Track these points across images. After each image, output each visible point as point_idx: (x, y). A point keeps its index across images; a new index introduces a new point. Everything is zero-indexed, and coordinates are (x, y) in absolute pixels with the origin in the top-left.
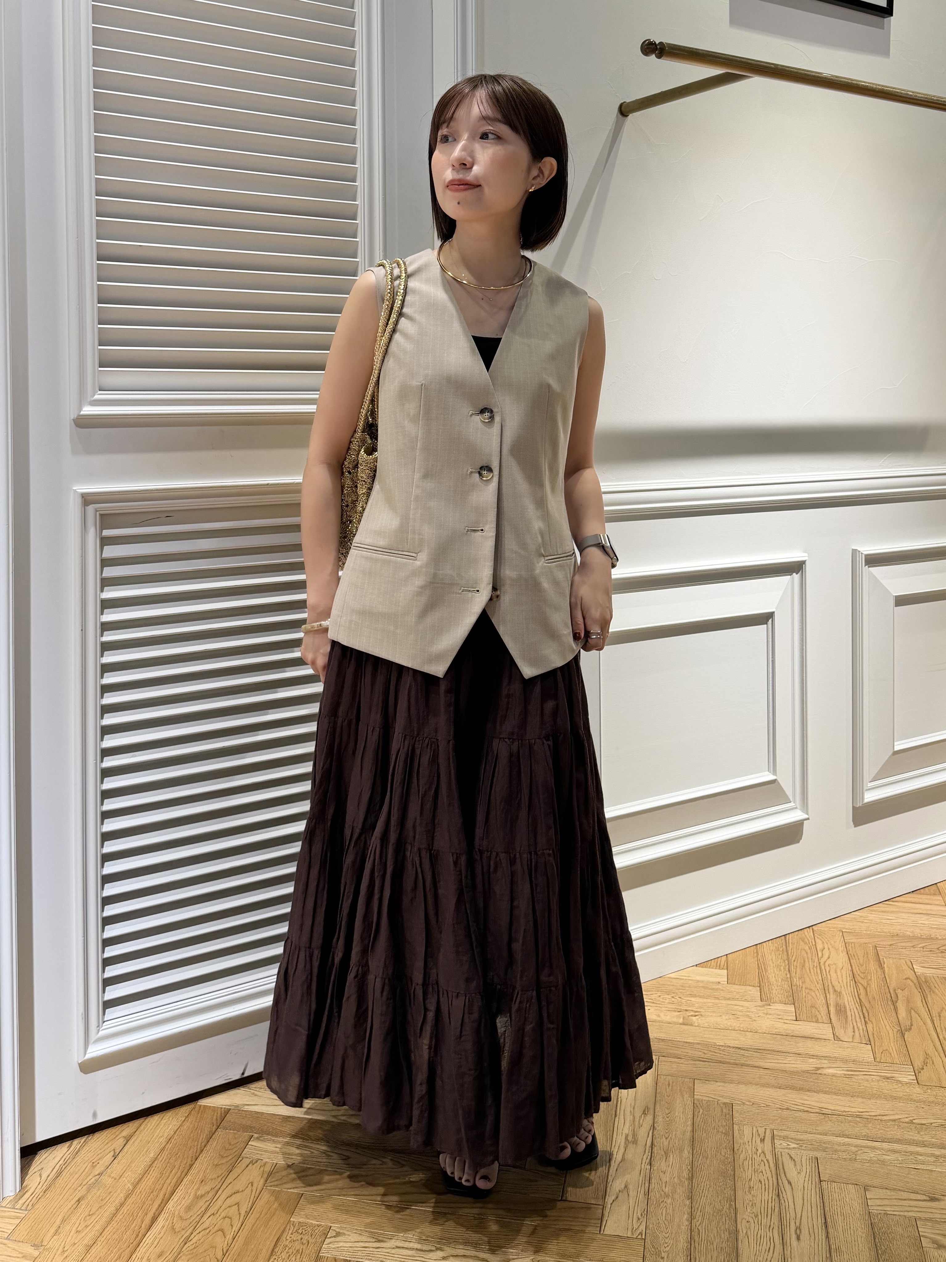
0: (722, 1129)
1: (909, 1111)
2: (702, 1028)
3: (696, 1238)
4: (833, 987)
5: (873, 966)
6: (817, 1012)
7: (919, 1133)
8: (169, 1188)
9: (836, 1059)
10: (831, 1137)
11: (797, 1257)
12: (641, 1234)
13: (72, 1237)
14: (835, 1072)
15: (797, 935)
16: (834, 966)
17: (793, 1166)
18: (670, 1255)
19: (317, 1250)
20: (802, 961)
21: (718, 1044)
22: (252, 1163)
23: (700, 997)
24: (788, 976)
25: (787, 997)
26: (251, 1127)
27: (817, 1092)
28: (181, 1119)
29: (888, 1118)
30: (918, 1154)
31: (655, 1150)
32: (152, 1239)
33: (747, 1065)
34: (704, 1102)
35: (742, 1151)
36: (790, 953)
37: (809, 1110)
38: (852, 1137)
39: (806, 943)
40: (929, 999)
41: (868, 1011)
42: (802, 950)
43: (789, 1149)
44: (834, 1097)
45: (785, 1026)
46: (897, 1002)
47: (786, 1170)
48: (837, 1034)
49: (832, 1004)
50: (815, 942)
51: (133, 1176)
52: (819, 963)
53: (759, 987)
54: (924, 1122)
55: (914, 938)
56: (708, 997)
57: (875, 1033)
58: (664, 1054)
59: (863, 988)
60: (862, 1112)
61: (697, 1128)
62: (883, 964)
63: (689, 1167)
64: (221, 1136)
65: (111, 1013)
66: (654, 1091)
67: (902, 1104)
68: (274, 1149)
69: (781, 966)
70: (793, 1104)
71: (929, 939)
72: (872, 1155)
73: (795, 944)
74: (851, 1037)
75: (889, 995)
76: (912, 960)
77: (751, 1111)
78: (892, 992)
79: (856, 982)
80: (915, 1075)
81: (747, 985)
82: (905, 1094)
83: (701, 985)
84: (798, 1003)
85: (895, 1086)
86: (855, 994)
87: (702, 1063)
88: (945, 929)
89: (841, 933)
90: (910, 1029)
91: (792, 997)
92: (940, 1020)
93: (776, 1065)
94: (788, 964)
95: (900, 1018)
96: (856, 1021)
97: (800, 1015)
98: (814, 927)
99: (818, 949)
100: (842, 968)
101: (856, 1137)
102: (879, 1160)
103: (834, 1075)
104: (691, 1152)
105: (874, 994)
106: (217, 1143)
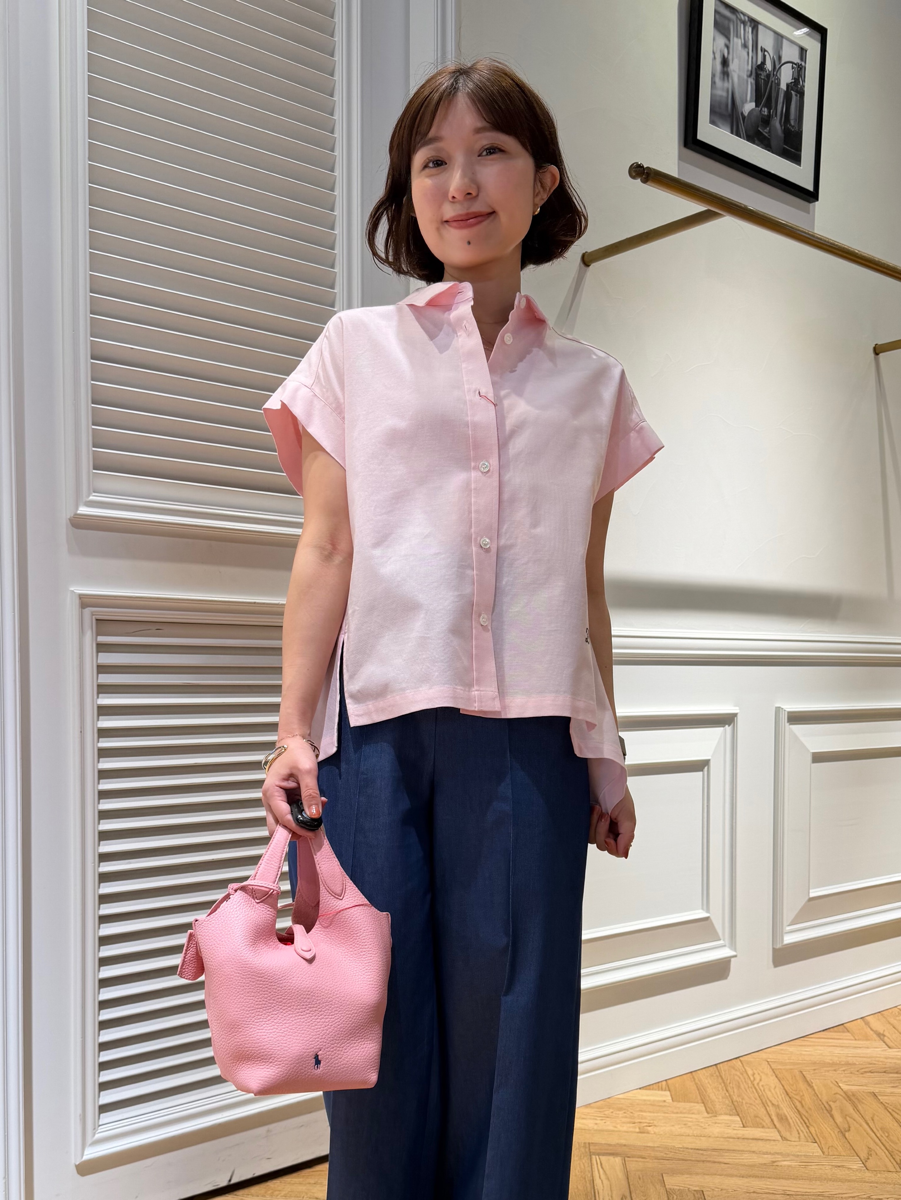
1: (865, 1190)
2: (658, 1136)
4: (771, 1101)
5: (802, 1086)
6: (761, 1121)
9: (788, 1155)
14: (790, 1164)
15: (726, 1064)
16: (767, 1086)
20: (737, 1084)
21: (676, 1146)
23: (650, 1112)
24: (727, 1094)
25: (730, 1110)
27: (776, 1178)
29: (848, 1196)
33: (708, 1161)
34: (676, 1191)
36: (723, 1077)
37: (774, 1192)
39: (736, 1070)
40: (860, 1108)
41: (807, 1118)
42: (734, 1075)
44: (795, 1182)
45: (735, 1132)
46: (831, 1110)
48: (784, 1136)
49: (773, 1114)
50: (745, 1069)
52: (753, 1084)
53: (703, 1103)
54: (880, 1197)
55: (833, 1064)
56: (657, 1112)
57: (818, 1134)
58: (628, 1156)
59: (797, 1102)
60: (823, 1192)
62: (811, 1083)
65: (106, 1117)
66: (627, 1182)
67: (857, 1185)
69: (718, 1087)
70: (757, 1188)
71: (847, 1064)
73: (726, 1070)
74: (797, 1137)
75: (823, 1107)
76: (837, 1080)
78: (825, 1104)
79: (790, 1098)
80: (863, 1163)
81: (692, 1102)
82: (858, 1177)
83: (648, 1103)
84: (742, 1114)
85: (847, 1172)
86: (792, 1106)
87: (664, 1161)
88: (860, 1057)
89: (767, 1063)
90: (849, 1130)
91: (736, 1109)
92: (874, 1123)
93: (734, 1160)
94: (725, 1085)
95: (838, 1122)
96: (799, 1126)
97: (746, 1123)
98: (741, 1058)
99: (750, 1075)
100: (775, 1087)
103: (789, 1166)
105: (809, 1106)
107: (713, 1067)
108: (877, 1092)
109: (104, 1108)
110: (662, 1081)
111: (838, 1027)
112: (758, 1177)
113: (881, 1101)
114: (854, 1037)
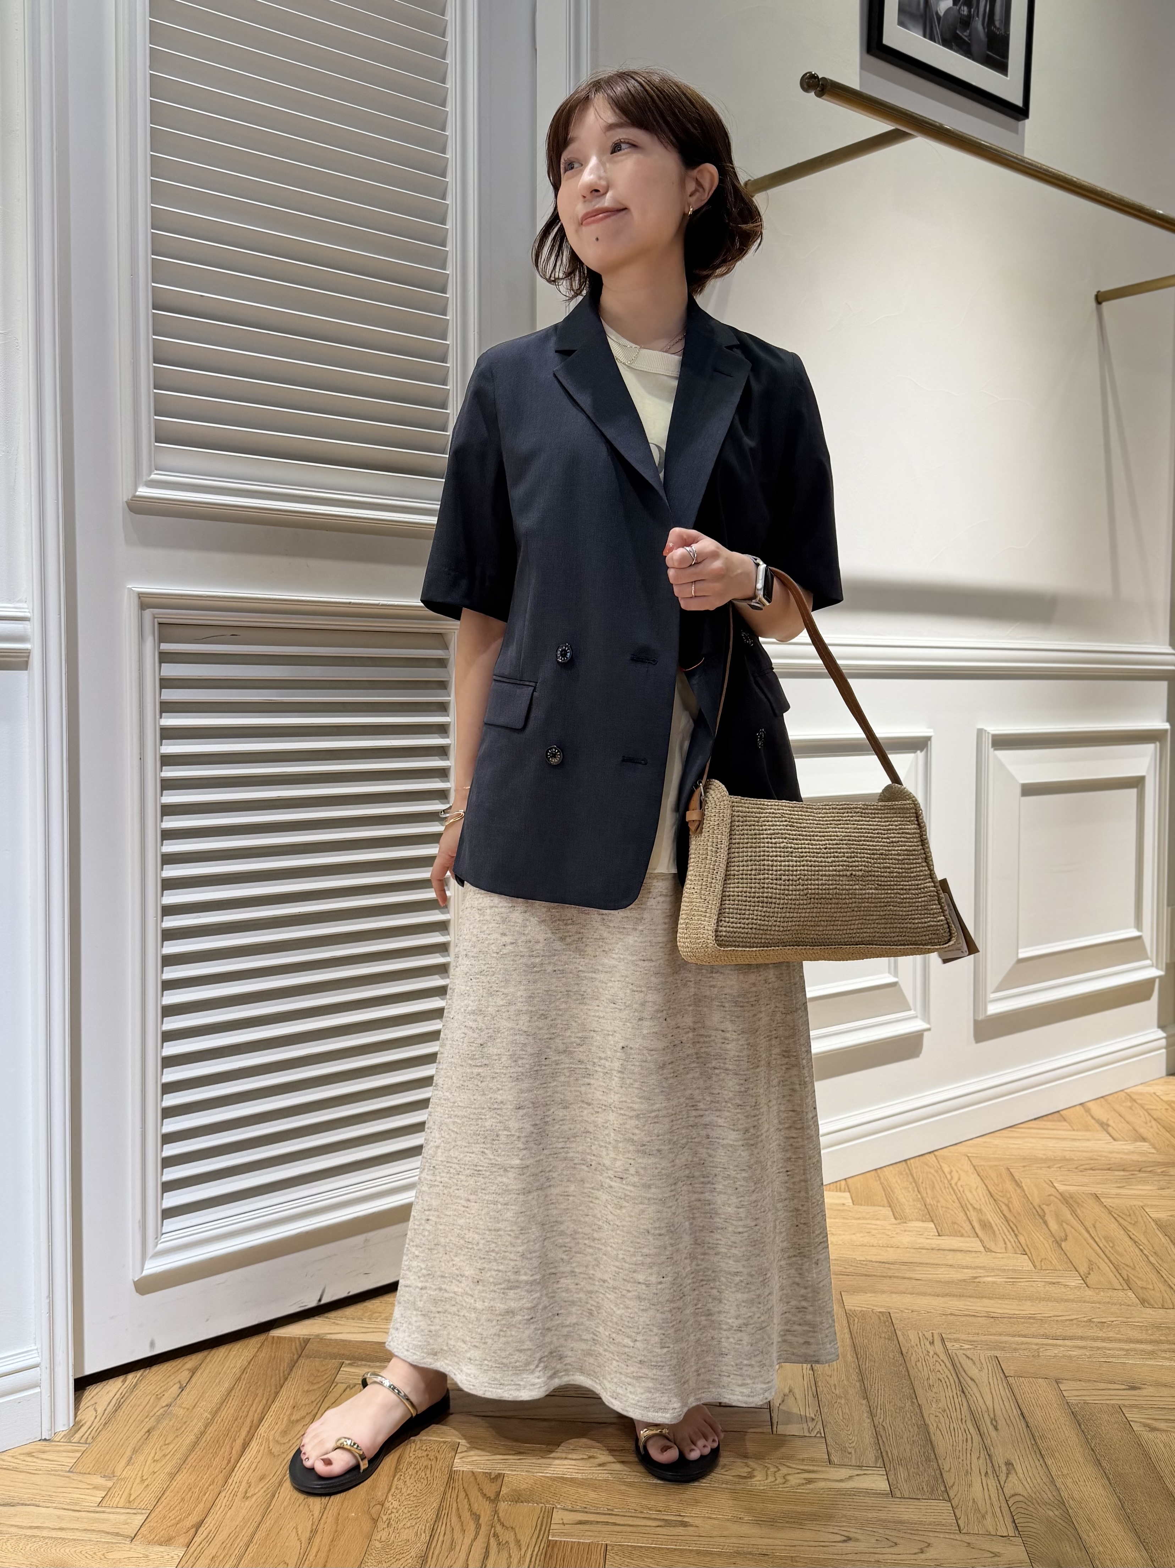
0: (884, 1334)
1: (1086, 1311)
3: (882, 1433)
4: (971, 1205)
5: (1009, 1186)
6: (961, 1228)
7: (1101, 1330)
8: (256, 1415)
9: (993, 1269)
10: (1007, 1337)
11: (999, 1445)
12: (819, 1432)
13: (150, 1465)
14: (996, 1280)
15: (919, 1160)
16: (967, 1186)
17: (972, 1364)
18: (858, 1450)
19: (449, 1464)
20: (931, 1183)
21: (858, 1259)
24: (919, 1196)
25: (923, 1215)
26: (339, 1355)
27: (979, 1298)
28: (252, 1351)
29: (1064, 1319)
30: (1105, 1348)
32: (247, 1465)
33: (897, 1277)
34: (858, 1313)
35: (912, 1354)
36: (915, 1175)
37: (977, 1314)
38: (1029, 1336)
39: (930, 1167)
40: (1079, 1211)
41: (1015, 1224)
42: (928, 1173)
43: (964, 1349)
44: (1000, 1302)
45: (928, 1241)
46: (1044, 1216)
47: (965, 1369)
48: (988, 1246)
49: (974, 1220)
50: (941, 1165)
51: (209, 1405)
52: (951, 1184)
53: (890, 1206)
54: (1104, 1320)
55: (1046, 1160)
56: (835, 1217)
57: (1029, 1244)
59: (1005, 1206)
60: (1035, 1314)
62: (1020, 1183)
63: (857, 1371)
64: (306, 1364)
65: (171, 1223)
67: (1076, 1305)
69: (909, 1188)
70: (956, 1310)
71: (1064, 1162)
72: (1056, 1352)
73: (919, 1167)
74: (1004, 1248)
75: (1034, 1209)
76: (1051, 1179)
77: (912, 1318)
78: (1037, 1208)
79: (995, 1200)
80: (1083, 1279)
81: (876, 1205)
82: (1078, 1296)
84: (937, 1220)
85: (1064, 1290)
86: (998, 1211)
87: (843, 1276)
88: (1078, 1151)
89: (968, 1158)
90: (1066, 1239)
91: (929, 1215)
92: (1098, 1232)
93: (928, 1276)
94: (916, 1186)
95: (1052, 1230)
96: (1005, 1233)
97: (942, 1231)
98: (936, 1153)
99: (946, 1172)
100: (977, 1188)
101: (1034, 1336)
102: (1064, 1356)
103: (994, 1283)
104: (855, 1355)
105: (1019, 1211)
106: (302, 1370)
107: (902, 1162)
108: (1100, 1194)
109: (169, 1213)
110: (840, 1181)
111: (1053, 1115)
112: (957, 1296)
113: (1105, 1204)
114: (1072, 1127)
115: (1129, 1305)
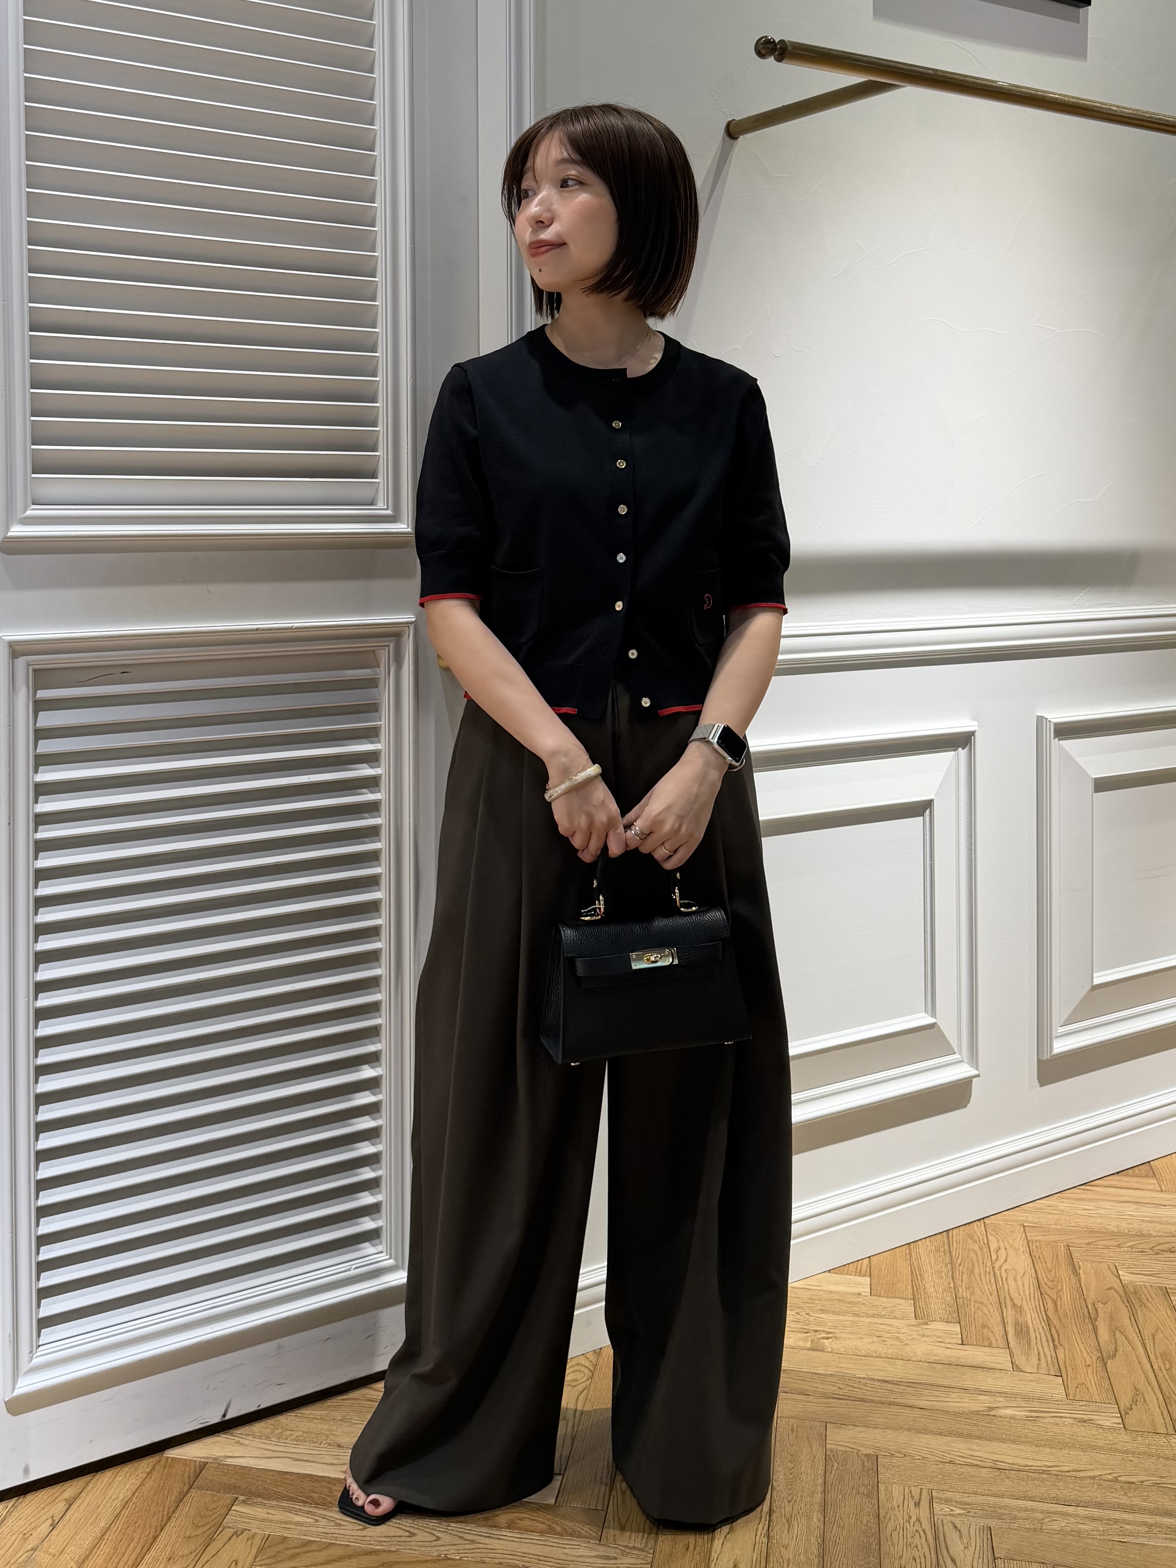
0: (863, 1488)
1: (1113, 1465)
2: (837, 1355)
4: (1012, 1299)
5: (1064, 1272)
6: (990, 1333)
7: (1125, 1494)
9: (1014, 1396)
10: (1008, 1500)
14: (1014, 1413)
15: (964, 1230)
16: (1012, 1271)
17: (958, 1538)
20: (971, 1266)
21: (858, 1376)
22: (236, 1534)
23: (834, 1313)
24: (952, 1285)
25: (950, 1313)
26: (235, 1487)
27: (990, 1440)
28: (142, 1475)
29: (1084, 1475)
30: (1124, 1522)
31: (774, 1516)
33: (898, 1404)
34: (839, 1454)
35: (890, 1519)
36: (954, 1254)
37: (979, 1463)
38: (1037, 1499)
39: (975, 1241)
40: (1140, 1316)
41: (1057, 1331)
42: (969, 1250)
43: (953, 1515)
44: (1013, 1446)
45: (947, 1352)
46: (1096, 1320)
47: (948, 1544)
48: (1017, 1363)
49: (1010, 1323)
50: (988, 1240)
52: (993, 1268)
53: (913, 1300)
54: (1132, 1480)
55: (1118, 1234)
56: (844, 1313)
57: (1068, 1361)
59: (1051, 1301)
60: (1050, 1467)
61: (829, 1488)
62: (1078, 1270)
63: (819, 1540)
64: (195, 1499)
65: (48, 1334)
67: (1103, 1456)
68: (266, 1516)
69: (942, 1272)
70: (958, 1456)
71: (1139, 1236)
72: (1064, 1524)
73: (961, 1242)
74: (1036, 1366)
75: (1086, 1310)
76: (1117, 1264)
77: (903, 1465)
78: (1090, 1307)
79: (1042, 1294)
80: (1121, 1417)
81: (898, 1297)
82: (1108, 1442)
83: (835, 1297)
84: (965, 1320)
85: (1094, 1432)
86: (1040, 1308)
87: (836, 1401)
88: (1162, 1224)
89: (1022, 1228)
90: (1114, 1356)
91: (957, 1313)
92: (1154, 1344)
93: (935, 1403)
94: (952, 1269)
95: (1101, 1341)
96: (1042, 1344)
97: (967, 1337)
98: (985, 1221)
99: (992, 1250)
100: (1024, 1274)
101: (1042, 1500)
102: (1072, 1531)
103: (1012, 1418)
104: (822, 1519)
105: (1068, 1312)
106: (190, 1507)
107: (942, 1234)
108: (1171, 1289)
109: (46, 1322)
110: (863, 1259)
111: (1141, 1168)
112: (964, 1435)
114: (1159, 1186)
115: (1168, 1459)
